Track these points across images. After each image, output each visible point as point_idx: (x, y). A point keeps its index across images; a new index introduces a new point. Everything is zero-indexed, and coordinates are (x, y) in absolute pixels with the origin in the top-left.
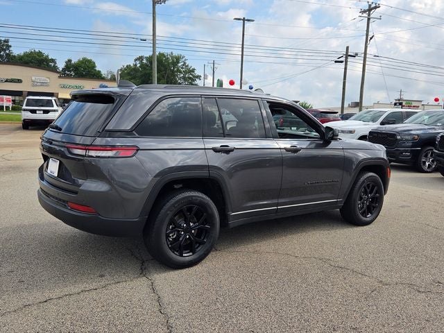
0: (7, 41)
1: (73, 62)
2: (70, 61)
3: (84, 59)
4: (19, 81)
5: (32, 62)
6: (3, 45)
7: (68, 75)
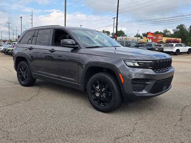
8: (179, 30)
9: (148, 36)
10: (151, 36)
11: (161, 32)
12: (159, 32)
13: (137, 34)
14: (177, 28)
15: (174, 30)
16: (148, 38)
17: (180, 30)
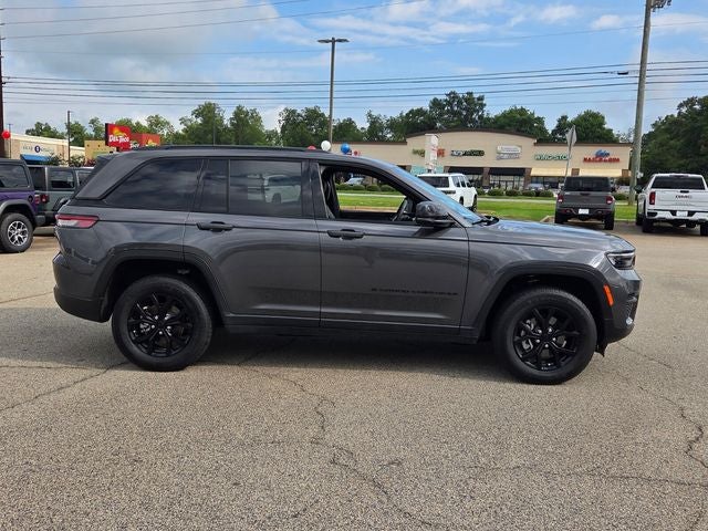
0: (481, 99)
1: (569, 119)
2: (564, 118)
3: (587, 113)
4: (480, 153)
5: (509, 125)
6: (476, 105)
7: (559, 139)
8: (199, 121)
9: (112, 139)
10: (122, 140)
11: (138, 123)
12: (134, 122)
13: (38, 125)
14: (198, 113)
15: (183, 121)
16: (113, 144)
17: (206, 122)
